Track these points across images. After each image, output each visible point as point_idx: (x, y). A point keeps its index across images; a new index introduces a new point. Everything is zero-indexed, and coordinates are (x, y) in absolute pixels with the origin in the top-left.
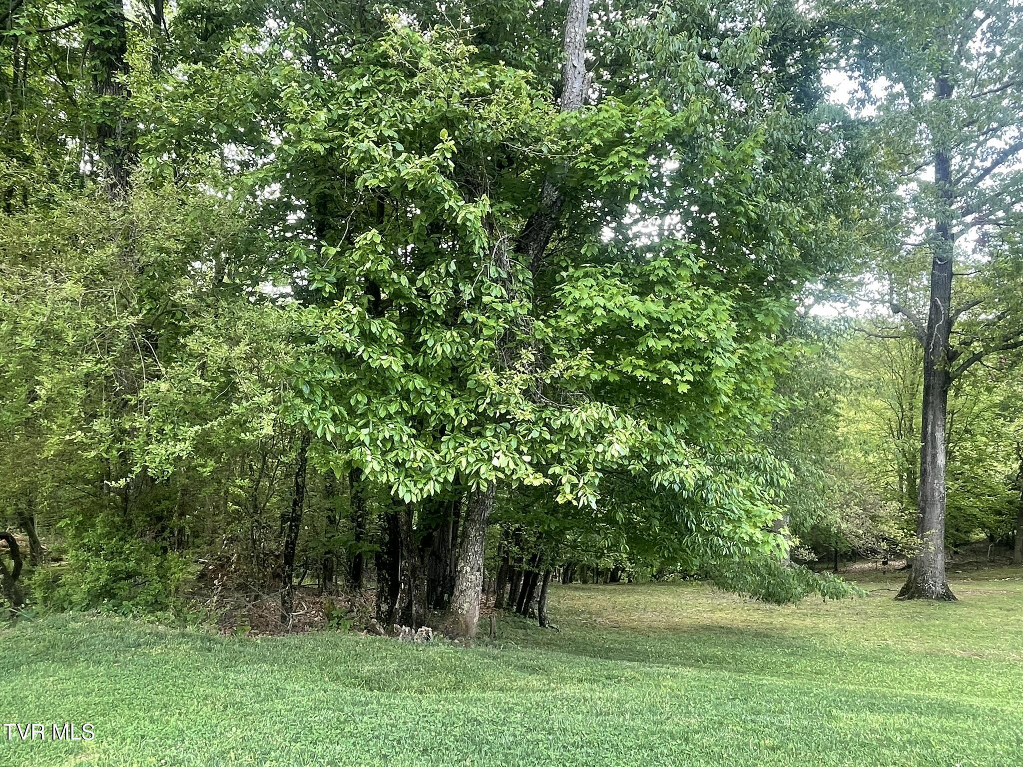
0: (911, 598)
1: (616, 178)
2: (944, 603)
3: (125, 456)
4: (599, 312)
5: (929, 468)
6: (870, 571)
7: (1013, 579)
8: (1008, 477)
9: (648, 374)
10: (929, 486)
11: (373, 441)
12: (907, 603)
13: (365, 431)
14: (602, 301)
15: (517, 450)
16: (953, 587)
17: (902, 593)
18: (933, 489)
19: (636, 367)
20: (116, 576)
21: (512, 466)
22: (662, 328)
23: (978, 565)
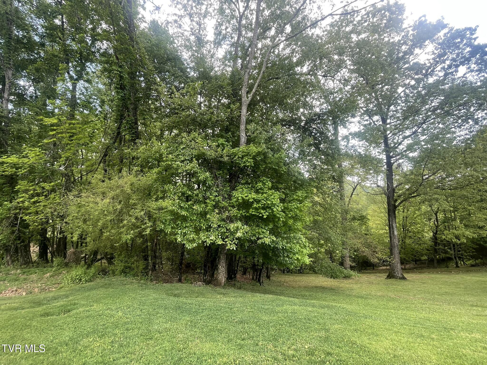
0: (390, 278)
1: (245, 164)
2: (401, 280)
3: (120, 238)
4: (240, 198)
5: (392, 235)
6: (384, 269)
7: (433, 273)
8: (431, 238)
9: (256, 213)
10: (392, 241)
11: (181, 233)
12: (389, 280)
13: (180, 231)
14: (240, 195)
15: (218, 235)
16: (406, 275)
17: (388, 277)
18: (394, 242)
19: (253, 212)
20: (126, 267)
21: (215, 239)
22: (258, 201)
23: (422, 268)
